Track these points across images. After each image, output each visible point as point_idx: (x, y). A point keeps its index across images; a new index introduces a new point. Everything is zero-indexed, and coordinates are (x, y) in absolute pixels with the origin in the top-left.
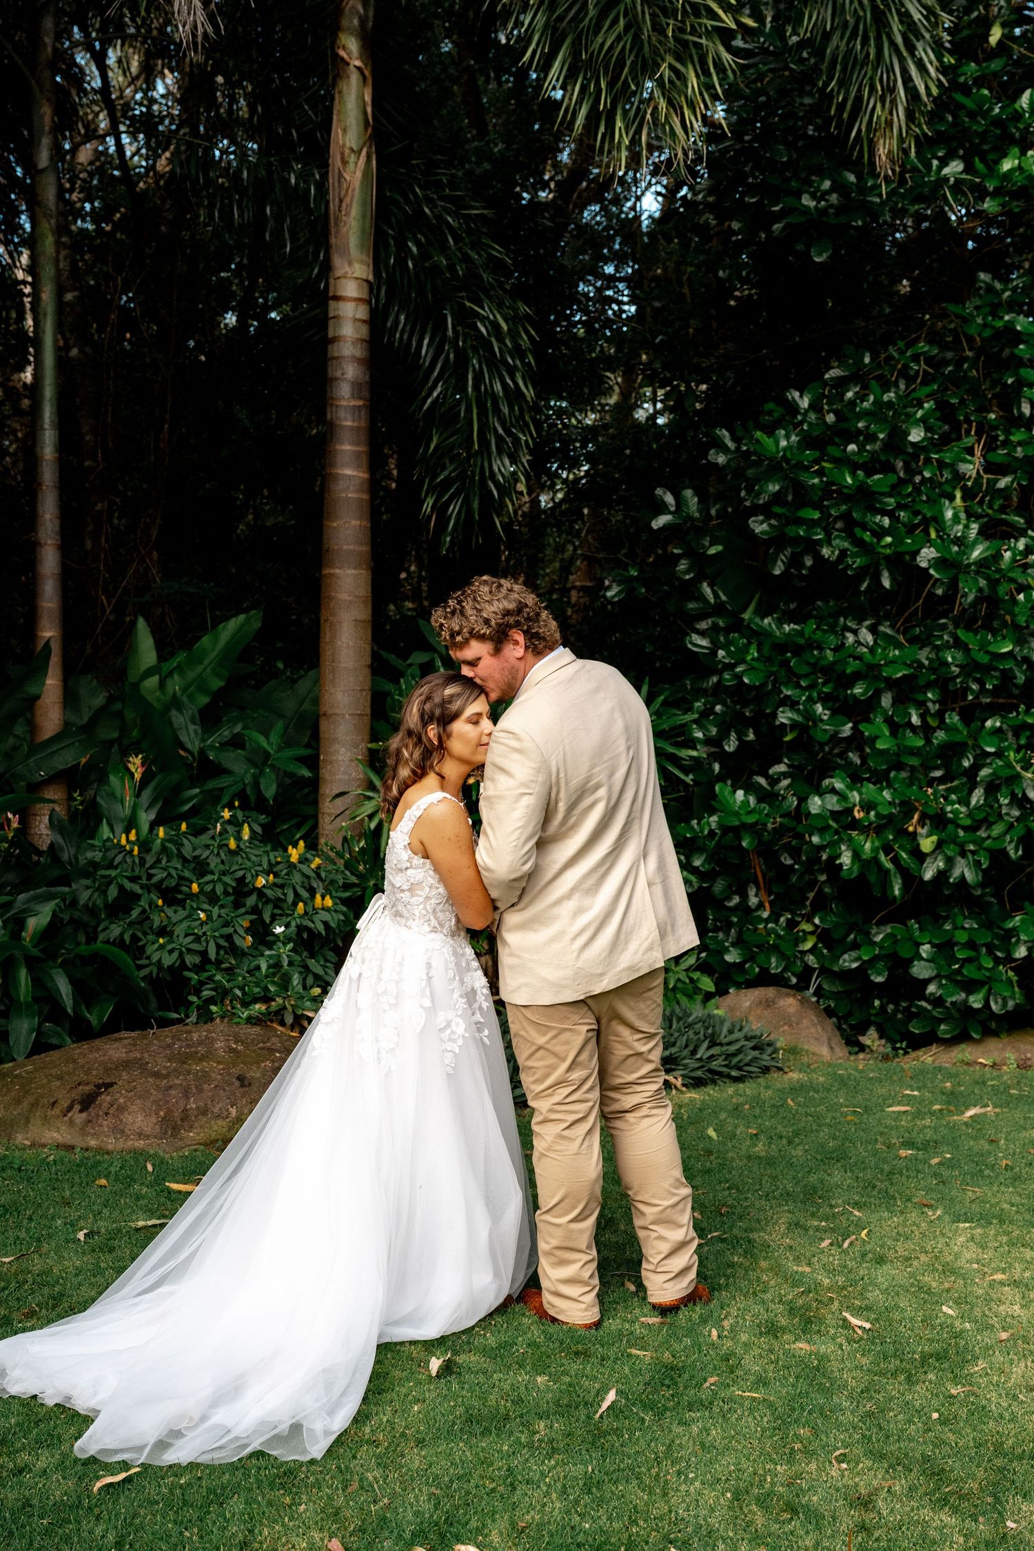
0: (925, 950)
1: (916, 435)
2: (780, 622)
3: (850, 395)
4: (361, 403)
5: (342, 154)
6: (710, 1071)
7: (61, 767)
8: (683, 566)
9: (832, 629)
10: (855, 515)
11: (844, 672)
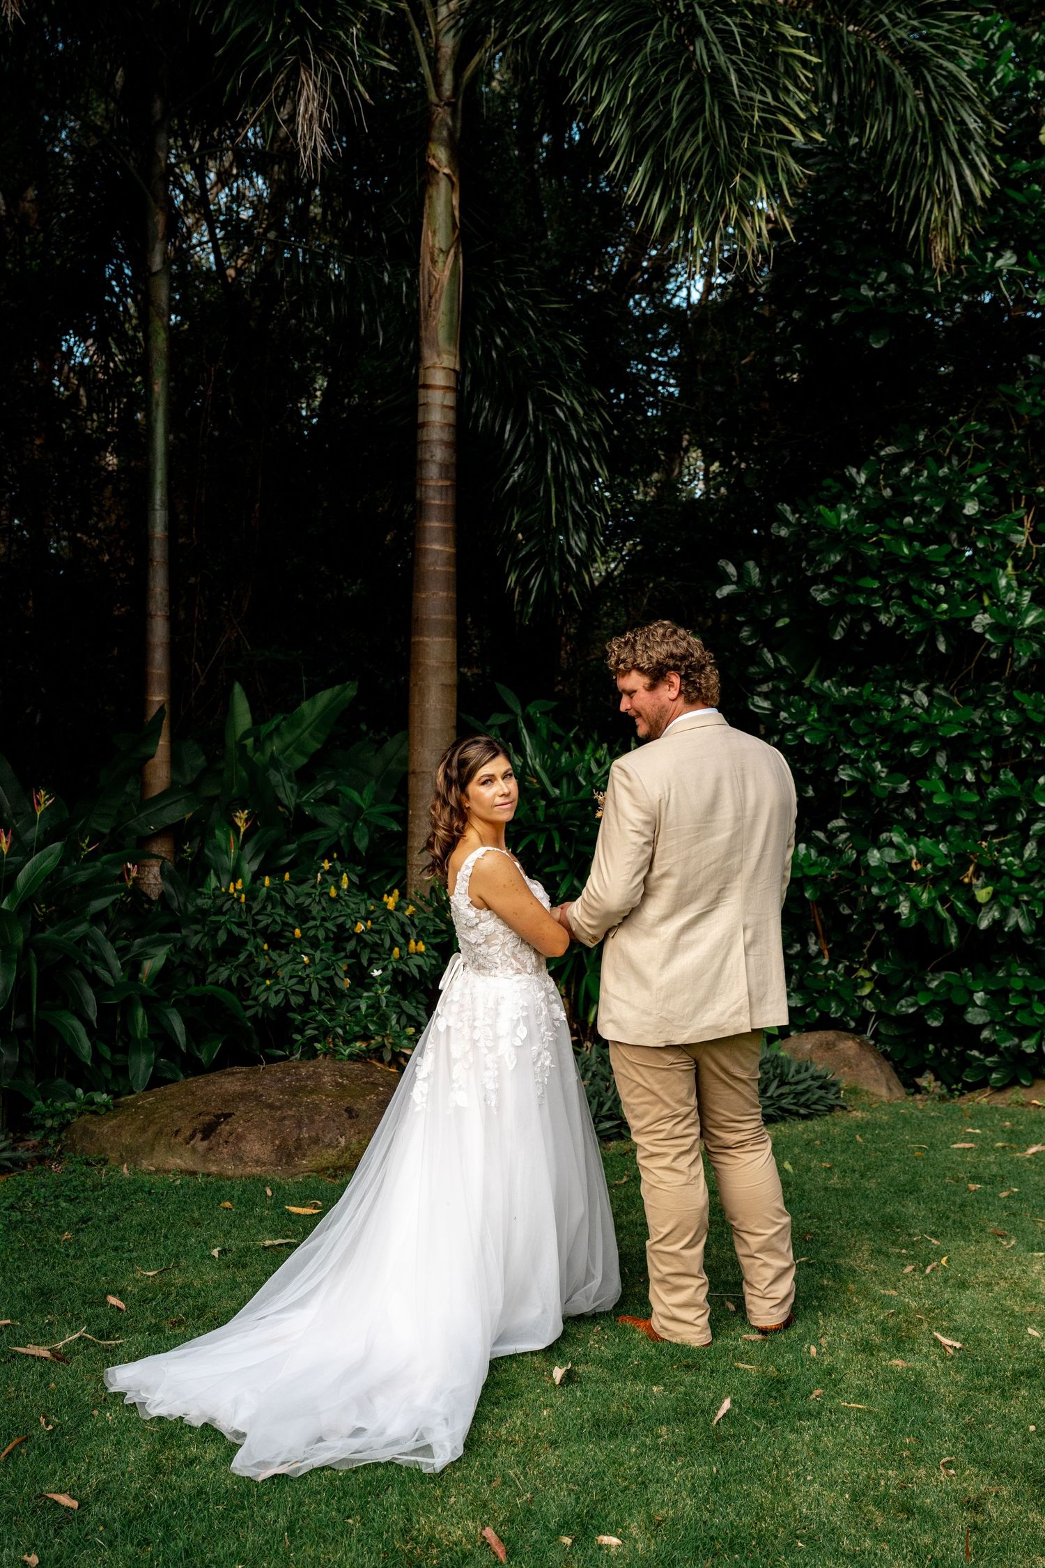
0: (979, 997)
1: (971, 508)
2: (838, 686)
3: (906, 470)
4: (448, 483)
5: (432, 254)
6: (780, 1108)
7: (169, 822)
8: (745, 633)
9: (890, 691)
10: (912, 584)
11: (901, 732)
